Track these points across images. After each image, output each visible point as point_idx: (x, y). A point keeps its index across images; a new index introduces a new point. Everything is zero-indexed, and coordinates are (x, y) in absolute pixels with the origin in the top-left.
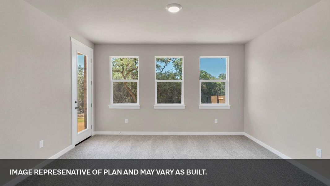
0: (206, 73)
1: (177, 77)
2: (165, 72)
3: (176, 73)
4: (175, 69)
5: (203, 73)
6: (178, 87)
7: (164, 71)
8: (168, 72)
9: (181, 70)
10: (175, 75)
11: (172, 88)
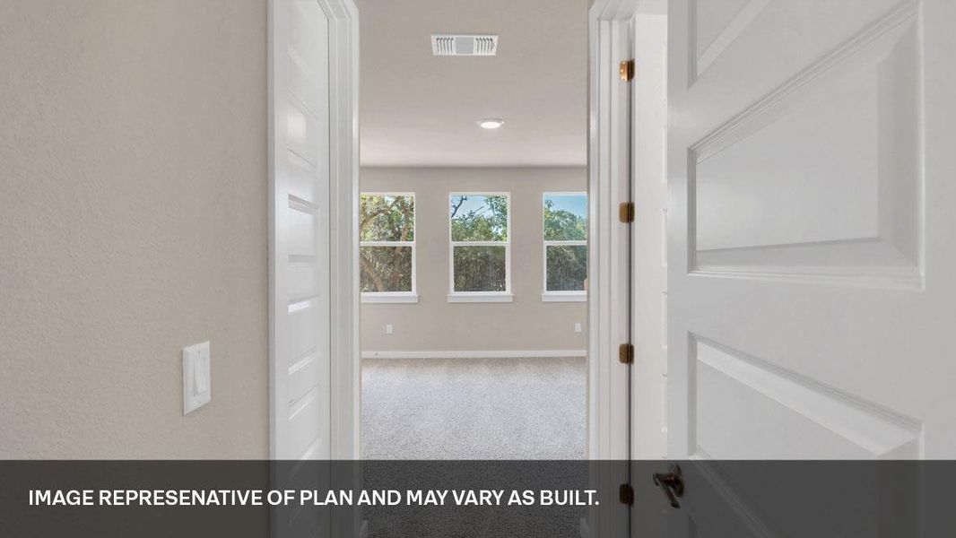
0: (573, 217)
1: (494, 230)
2: (464, 216)
3: (491, 219)
4: (489, 207)
5: (565, 217)
6: (498, 257)
7: (459, 214)
8: (471, 215)
9: (504, 211)
10: (490, 223)
11: (481, 258)
